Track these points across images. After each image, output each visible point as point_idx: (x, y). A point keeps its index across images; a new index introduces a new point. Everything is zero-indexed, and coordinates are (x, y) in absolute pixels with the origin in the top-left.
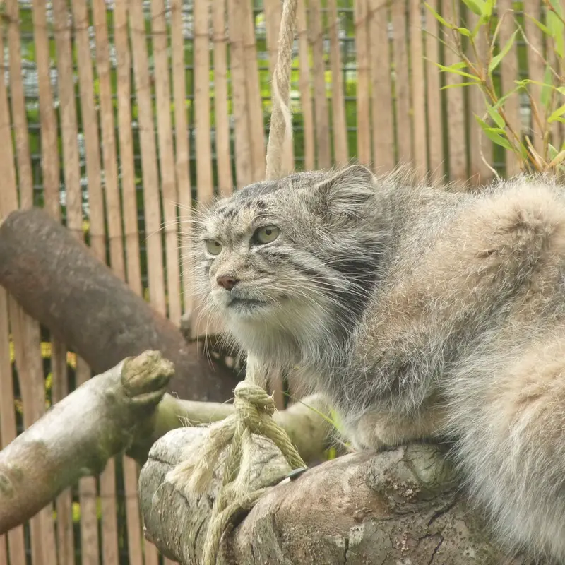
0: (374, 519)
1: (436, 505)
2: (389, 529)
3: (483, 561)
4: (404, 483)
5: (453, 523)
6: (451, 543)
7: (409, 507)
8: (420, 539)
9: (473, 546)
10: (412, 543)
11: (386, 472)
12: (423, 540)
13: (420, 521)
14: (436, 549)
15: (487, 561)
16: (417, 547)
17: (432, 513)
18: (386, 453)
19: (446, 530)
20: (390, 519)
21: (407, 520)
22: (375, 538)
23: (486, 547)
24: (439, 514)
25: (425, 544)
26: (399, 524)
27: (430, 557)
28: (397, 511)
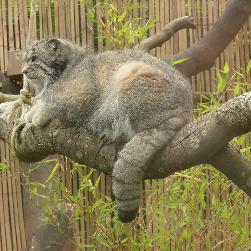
0: (60, 128)
2: (65, 131)
3: (92, 140)
5: (83, 130)
6: (82, 135)
7: (70, 125)
8: (74, 134)
9: (89, 136)
10: (72, 135)
13: (73, 129)
14: (78, 137)
16: (73, 136)
19: (81, 131)
20: (65, 128)
21: (70, 129)
22: (61, 134)
23: (93, 136)
25: (75, 136)
26: (68, 130)
27: (76, 139)
28: (67, 126)
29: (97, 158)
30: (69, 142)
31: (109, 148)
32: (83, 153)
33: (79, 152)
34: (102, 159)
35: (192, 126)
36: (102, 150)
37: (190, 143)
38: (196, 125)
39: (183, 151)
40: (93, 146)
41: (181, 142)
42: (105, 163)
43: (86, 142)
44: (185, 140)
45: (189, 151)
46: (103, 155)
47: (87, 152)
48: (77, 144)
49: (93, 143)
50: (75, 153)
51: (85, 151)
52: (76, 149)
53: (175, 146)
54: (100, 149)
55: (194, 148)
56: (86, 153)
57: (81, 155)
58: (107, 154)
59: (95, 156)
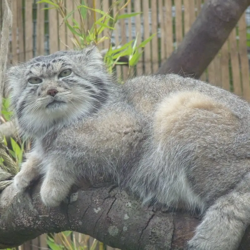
0: (83, 190)
1: (112, 184)
2: (91, 194)
3: (135, 208)
5: (121, 192)
6: (120, 200)
7: (100, 184)
8: (105, 199)
9: (130, 202)
10: (102, 200)
12: (107, 199)
13: (105, 190)
14: (113, 203)
15: (137, 208)
16: (104, 202)
17: (111, 187)
19: (117, 195)
20: (91, 190)
21: (99, 190)
23: (136, 202)
25: (108, 201)
26: (95, 192)
27: (110, 207)
28: (94, 186)
29: (144, 236)
30: (96, 211)
31: (162, 220)
32: (121, 229)
33: (114, 226)
34: (150, 237)
36: (151, 223)
40: (138, 217)
42: (155, 243)
43: (126, 210)
46: (153, 231)
47: (126, 226)
48: (112, 214)
49: (138, 212)
50: (106, 229)
51: (123, 225)
52: (110, 222)
54: (149, 222)
56: (125, 229)
57: (117, 231)
58: (160, 230)
59: (140, 232)
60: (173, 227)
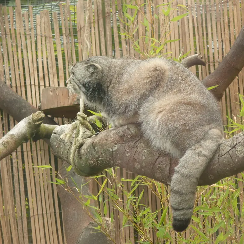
0: (120, 144)
1: (136, 139)
2: (124, 146)
3: (149, 153)
4: (127, 134)
5: (140, 144)
6: (140, 149)
7: (129, 140)
9: (146, 149)
11: (123, 131)
13: (132, 144)
14: (136, 150)
16: (131, 150)
17: (135, 141)
18: (122, 127)
20: (124, 143)
21: (128, 143)
22: (120, 148)
23: (149, 149)
24: (137, 141)
25: (133, 149)
26: (126, 144)
27: (135, 153)
28: (126, 141)
29: (154, 169)
30: (128, 155)
31: (164, 159)
32: (141, 164)
33: (138, 163)
34: (158, 169)
35: (238, 138)
36: (158, 161)
37: (236, 152)
38: (241, 136)
39: (231, 160)
40: (150, 158)
41: (228, 152)
42: (160, 172)
43: (144, 154)
44: (232, 150)
45: (236, 159)
46: (159, 165)
47: (144, 163)
48: (136, 157)
49: (150, 155)
50: (134, 165)
51: (142, 163)
52: (135, 161)
53: (223, 155)
55: (240, 156)
56: (144, 165)
57: (139, 166)
58: (163, 165)
59: (152, 166)
60: (170, 163)
